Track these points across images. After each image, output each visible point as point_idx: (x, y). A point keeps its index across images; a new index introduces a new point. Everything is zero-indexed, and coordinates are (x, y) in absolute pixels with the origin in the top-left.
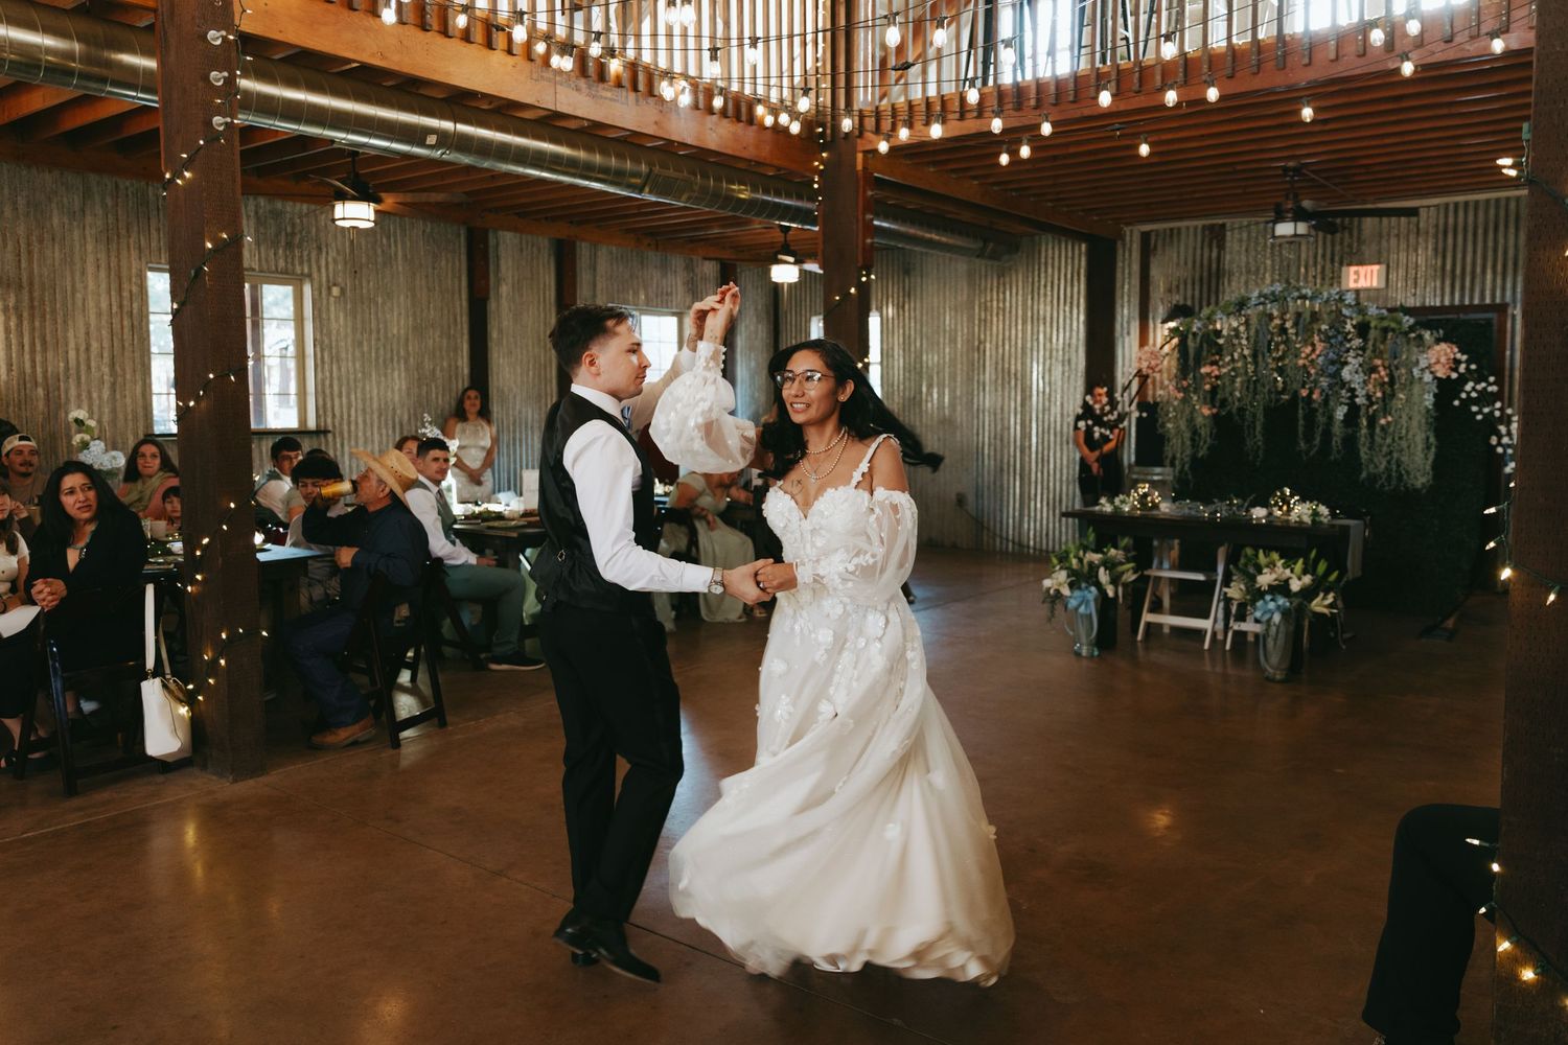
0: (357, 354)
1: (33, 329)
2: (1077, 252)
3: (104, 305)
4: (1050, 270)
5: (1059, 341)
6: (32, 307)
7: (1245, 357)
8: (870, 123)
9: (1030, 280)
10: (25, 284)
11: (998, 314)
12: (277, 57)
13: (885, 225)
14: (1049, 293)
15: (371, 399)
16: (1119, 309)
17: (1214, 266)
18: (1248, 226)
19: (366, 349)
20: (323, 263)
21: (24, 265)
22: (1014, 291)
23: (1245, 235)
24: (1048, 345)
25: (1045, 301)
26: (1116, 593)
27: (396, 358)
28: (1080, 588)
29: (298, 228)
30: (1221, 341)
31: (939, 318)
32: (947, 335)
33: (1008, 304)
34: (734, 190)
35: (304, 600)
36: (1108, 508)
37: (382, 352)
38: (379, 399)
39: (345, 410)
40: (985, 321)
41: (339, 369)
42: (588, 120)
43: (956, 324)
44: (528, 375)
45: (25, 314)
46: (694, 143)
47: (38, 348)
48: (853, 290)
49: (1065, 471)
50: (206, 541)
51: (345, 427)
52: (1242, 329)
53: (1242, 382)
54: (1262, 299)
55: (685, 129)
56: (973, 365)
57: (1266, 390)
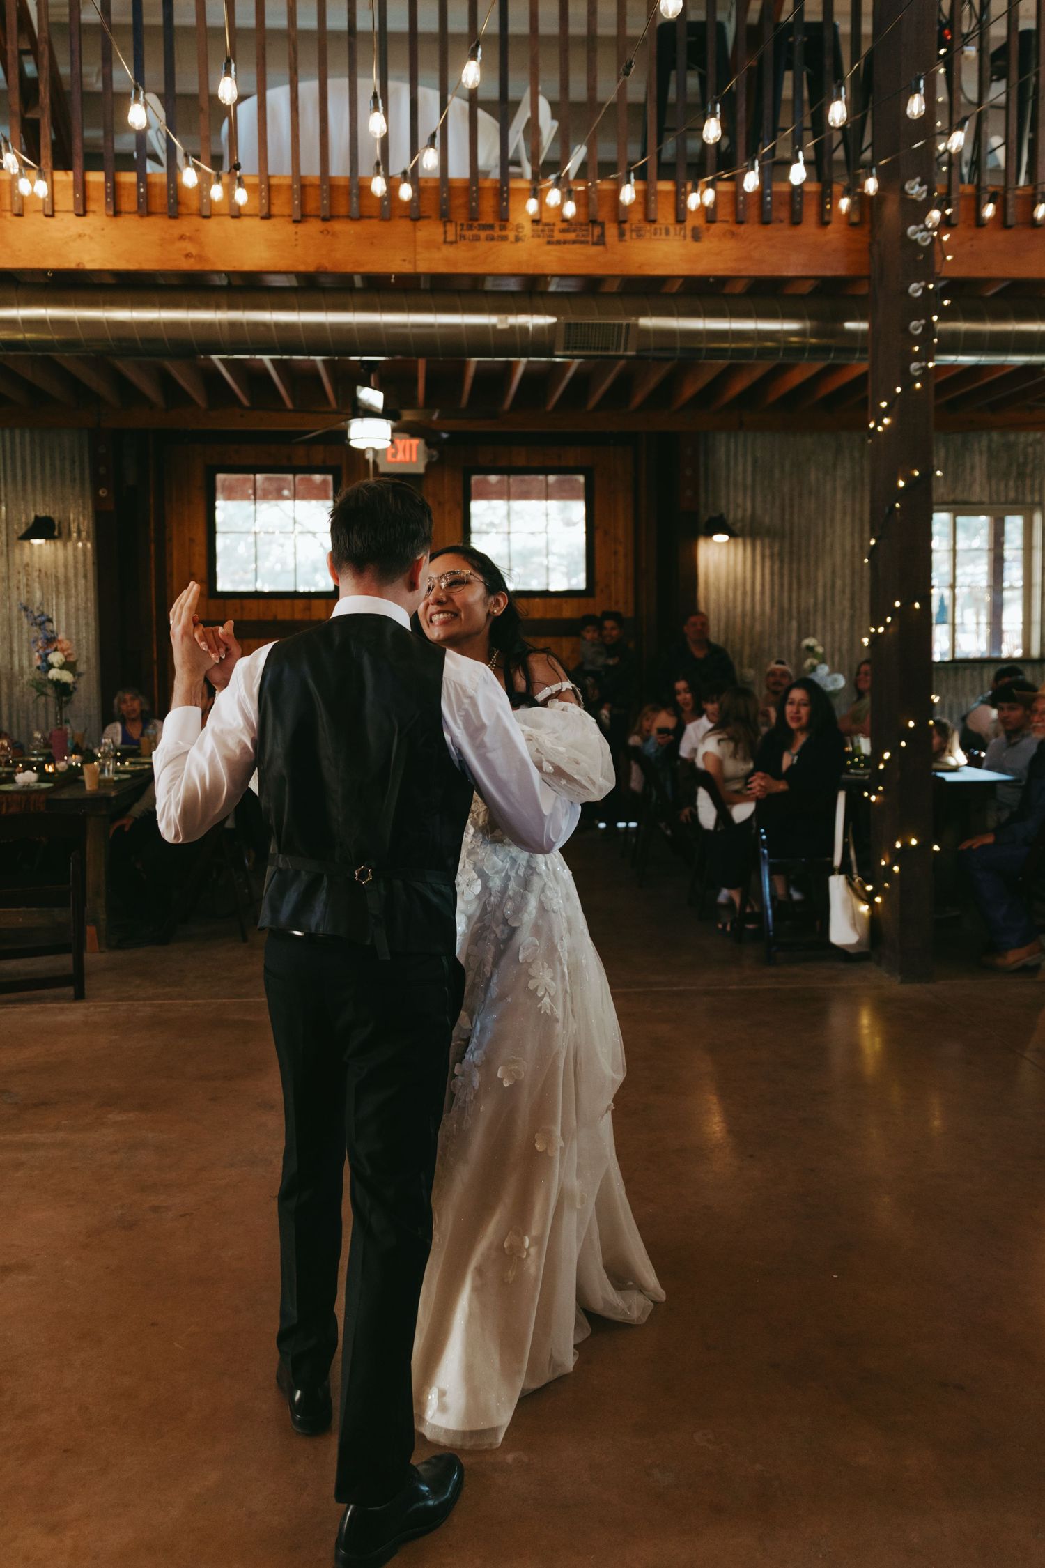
1: (791, 571)
3: (848, 547)
6: (791, 553)
10: (788, 533)
21: (787, 517)
29: (1031, 457)
45: (786, 559)
47: (795, 586)
50: (888, 755)
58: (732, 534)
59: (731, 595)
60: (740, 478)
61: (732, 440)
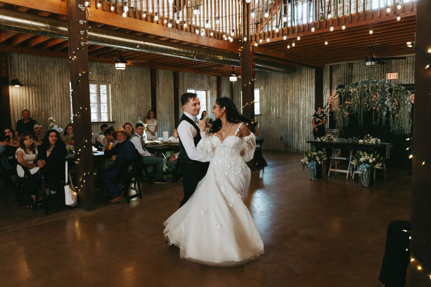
0: (123, 102)
1: (42, 97)
2: (312, 71)
3: (59, 91)
4: (305, 76)
5: (308, 96)
6: (41, 92)
7: (358, 99)
8: (254, 39)
9: (300, 79)
10: (40, 86)
11: (291, 89)
12: (98, 27)
13: (259, 65)
14: (305, 83)
15: (126, 114)
16: (324, 87)
17: (350, 74)
18: (360, 62)
19: (125, 101)
20: (114, 79)
21: (39, 81)
22: (295, 82)
23: (359, 66)
24: (305, 97)
25: (304, 85)
26: (321, 163)
27: (132, 103)
28: (311, 162)
29: (107, 70)
30: (351, 95)
31: (275, 90)
32: (277, 94)
33: (294, 86)
34: (218, 57)
35: (106, 165)
36: (319, 140)
37: (129, 101)
38: (128, 114)
39: (120, 117)
40: (288, 90)
41: (118, 106)
42: (178, 40)
43: (280, 92)
44: (167, 107)
45: (40, 93)
46: (206, 45)
47: (43, 102)
48: (250, 83)
49: (310, 130)
50: (80, 150)
51: (120, 121)
52: (357, 91)
53: (357, 106)
54: (362, 83)
55: (204, 42)
56: (285, 102)
57: (364, 108)
58: (21, 85)
59: (22, 104)
60: (23, 68)
61: (19, 56)
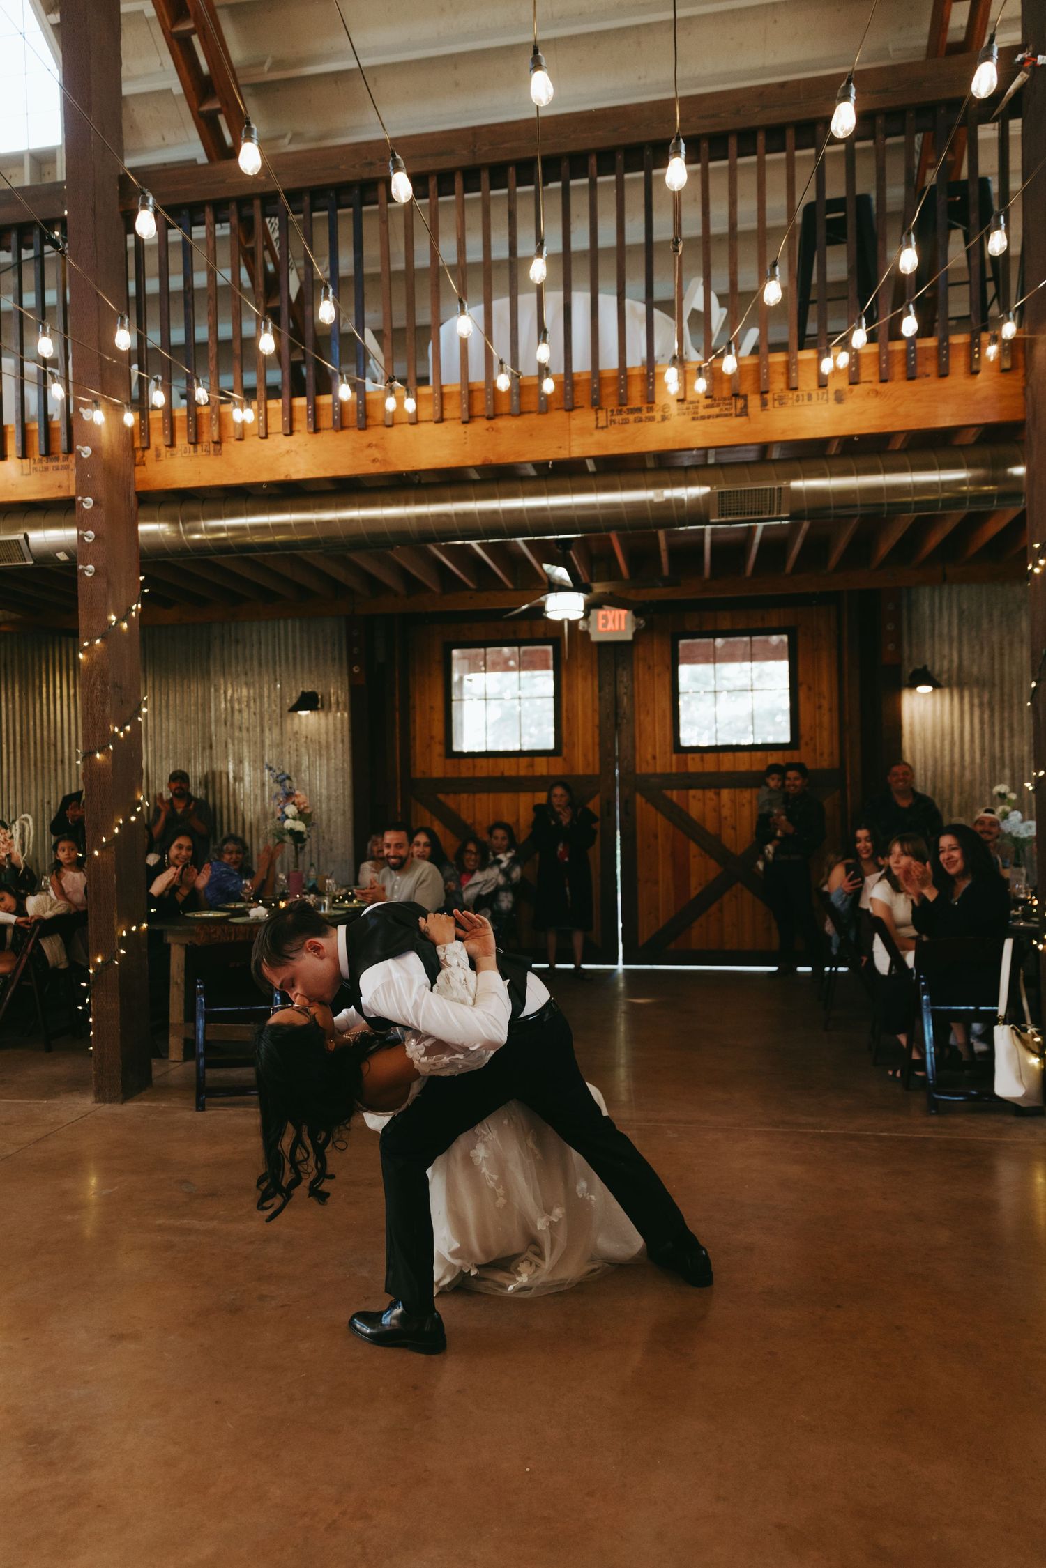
1: (1002, 720)
6: (1002, 701)
10: (997, 681)
21: (997, 666)
45: (997, 707)
47: (1007, 734)
58: (936, 685)
59: (938, 745)
60: (945, 631)
61: (937, 594)
